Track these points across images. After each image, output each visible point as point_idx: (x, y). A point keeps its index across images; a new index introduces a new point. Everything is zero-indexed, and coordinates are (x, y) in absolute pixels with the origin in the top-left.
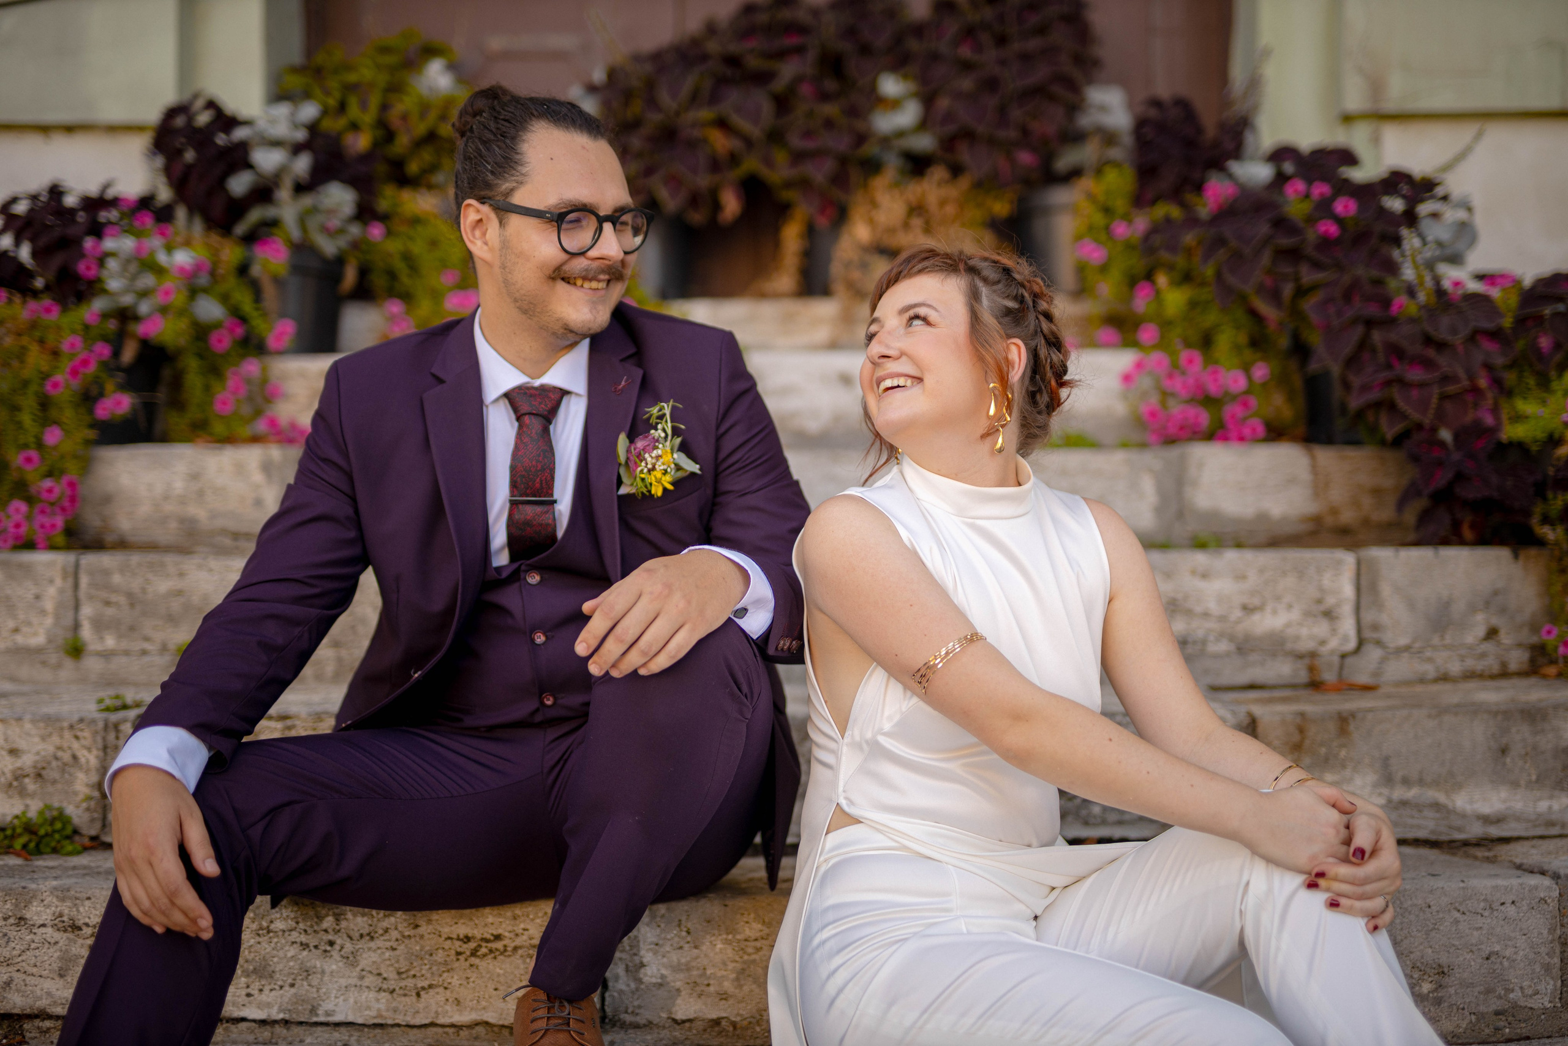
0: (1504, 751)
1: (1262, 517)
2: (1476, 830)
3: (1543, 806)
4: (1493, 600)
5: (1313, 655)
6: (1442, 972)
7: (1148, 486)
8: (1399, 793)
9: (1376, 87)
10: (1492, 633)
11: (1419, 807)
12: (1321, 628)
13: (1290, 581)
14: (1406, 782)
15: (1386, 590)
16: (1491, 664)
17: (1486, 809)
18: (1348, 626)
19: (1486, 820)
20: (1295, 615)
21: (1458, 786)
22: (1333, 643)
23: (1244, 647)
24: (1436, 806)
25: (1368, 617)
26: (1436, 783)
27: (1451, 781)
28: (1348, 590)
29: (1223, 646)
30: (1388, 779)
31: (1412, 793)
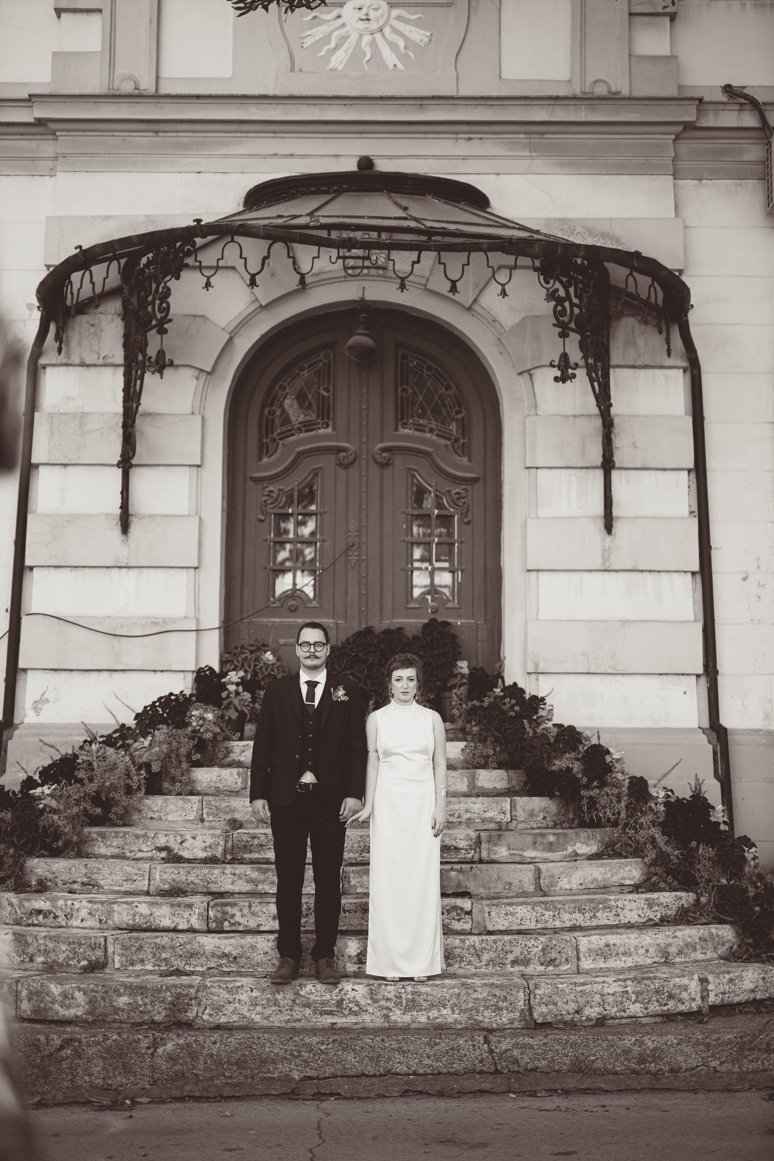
0: (535, 843)
1: (495, 788)
2: (529, 860)
3: (544, 855)
4: (545, 810)
5: (500, 822)
6: (510, 884)
7: (465, 780)
8: (512, 852)
9: (536, 666)
10: (545, 818)
11: (516, 855)
12: (502, 816)
13: (495, 805)
14: (513, 849)
15: (518, 807)
16: (544, 825)
17: (531, 856)
18: (508, 815)
19: (531, 858)
20: (496, 813)
21: (525, 851)
22: (505, 820)
23: (484, 820)
24: (520, 855)
25: (513, 813)
26: (520, 850)
27: (523, 849)
28: (509, 807)
29: (479, 820)
30: (509, 849)
31: (515, 852)
